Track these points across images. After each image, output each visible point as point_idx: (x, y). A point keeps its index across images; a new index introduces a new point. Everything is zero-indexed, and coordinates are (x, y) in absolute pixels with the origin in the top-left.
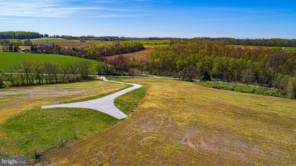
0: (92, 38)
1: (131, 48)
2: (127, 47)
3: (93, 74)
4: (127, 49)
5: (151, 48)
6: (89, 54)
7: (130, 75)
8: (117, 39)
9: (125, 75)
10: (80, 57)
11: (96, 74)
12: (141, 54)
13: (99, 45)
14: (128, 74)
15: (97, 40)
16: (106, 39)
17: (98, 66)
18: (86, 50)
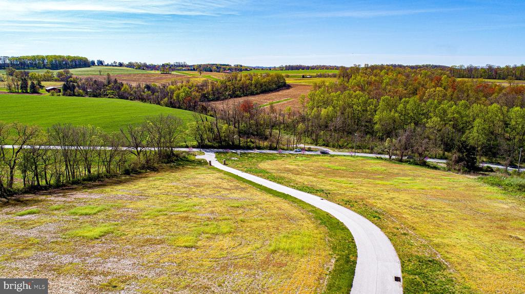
0: (182, 66)
1: (261, 85)
2: (253, 82)
3: (187, 147)
4: (253, 87)
5: (301, 85)
6: (178, 96)
7: (271, 148)
8: (229, 69)
9: (259, 148)
10: (159, 103)
11: (194, 147)
12: (284, 96)
13: (196, 79)
14: (266, 143)
15: (191, 70)
16: (208, 68)
17: (198, 129)
18: (170, 89)
